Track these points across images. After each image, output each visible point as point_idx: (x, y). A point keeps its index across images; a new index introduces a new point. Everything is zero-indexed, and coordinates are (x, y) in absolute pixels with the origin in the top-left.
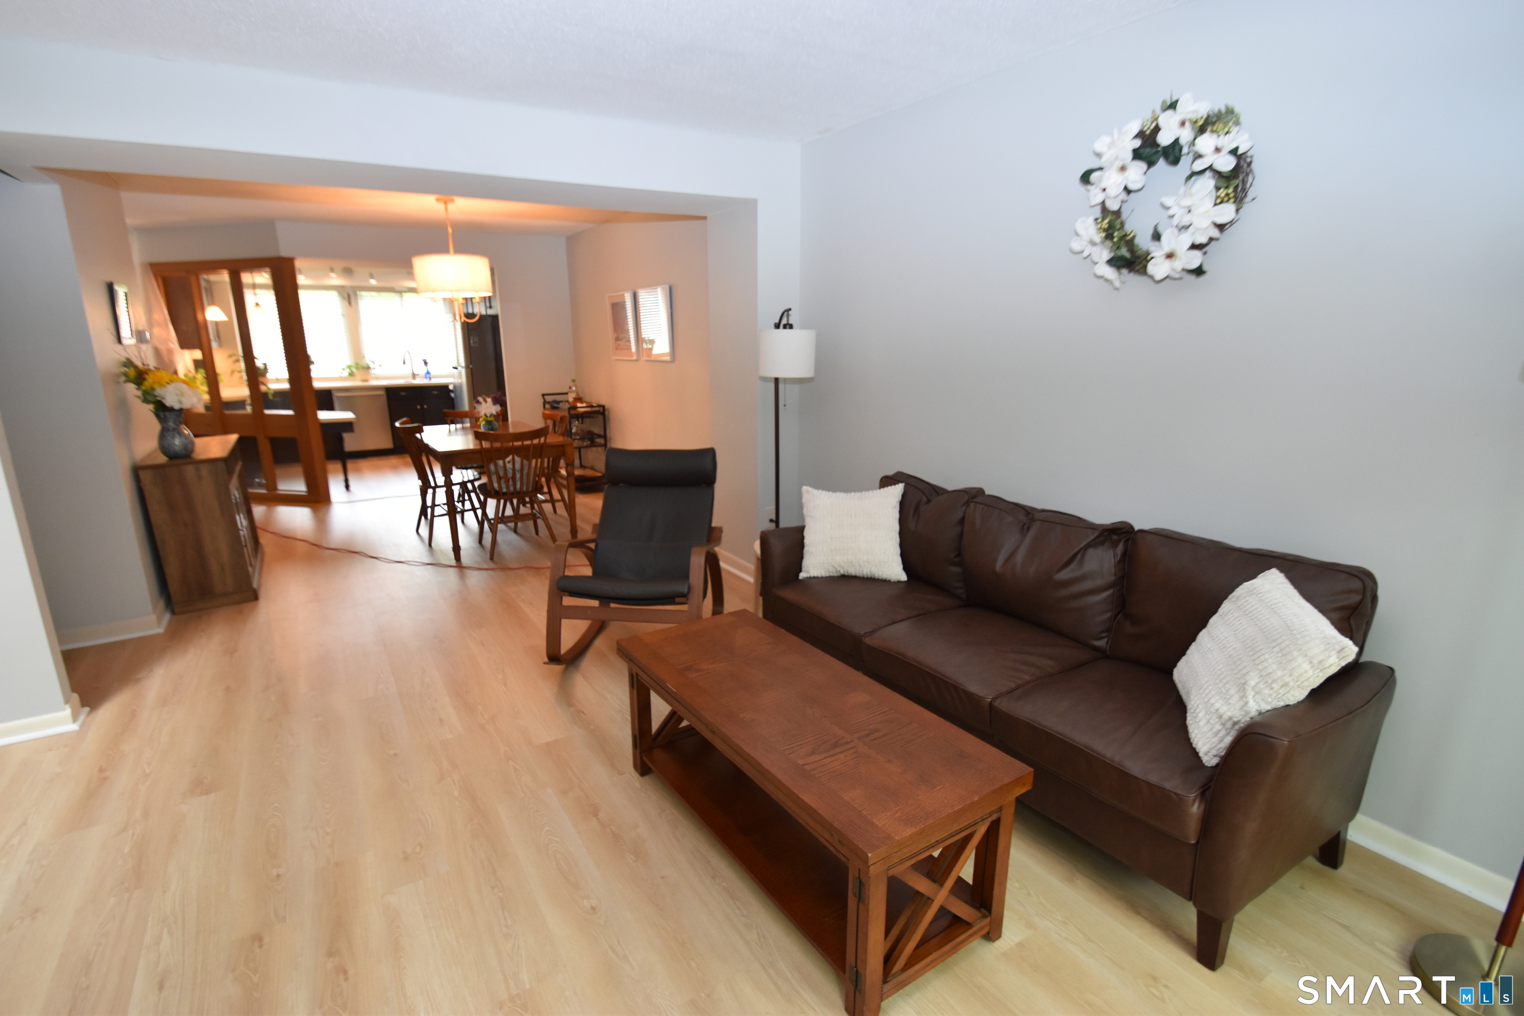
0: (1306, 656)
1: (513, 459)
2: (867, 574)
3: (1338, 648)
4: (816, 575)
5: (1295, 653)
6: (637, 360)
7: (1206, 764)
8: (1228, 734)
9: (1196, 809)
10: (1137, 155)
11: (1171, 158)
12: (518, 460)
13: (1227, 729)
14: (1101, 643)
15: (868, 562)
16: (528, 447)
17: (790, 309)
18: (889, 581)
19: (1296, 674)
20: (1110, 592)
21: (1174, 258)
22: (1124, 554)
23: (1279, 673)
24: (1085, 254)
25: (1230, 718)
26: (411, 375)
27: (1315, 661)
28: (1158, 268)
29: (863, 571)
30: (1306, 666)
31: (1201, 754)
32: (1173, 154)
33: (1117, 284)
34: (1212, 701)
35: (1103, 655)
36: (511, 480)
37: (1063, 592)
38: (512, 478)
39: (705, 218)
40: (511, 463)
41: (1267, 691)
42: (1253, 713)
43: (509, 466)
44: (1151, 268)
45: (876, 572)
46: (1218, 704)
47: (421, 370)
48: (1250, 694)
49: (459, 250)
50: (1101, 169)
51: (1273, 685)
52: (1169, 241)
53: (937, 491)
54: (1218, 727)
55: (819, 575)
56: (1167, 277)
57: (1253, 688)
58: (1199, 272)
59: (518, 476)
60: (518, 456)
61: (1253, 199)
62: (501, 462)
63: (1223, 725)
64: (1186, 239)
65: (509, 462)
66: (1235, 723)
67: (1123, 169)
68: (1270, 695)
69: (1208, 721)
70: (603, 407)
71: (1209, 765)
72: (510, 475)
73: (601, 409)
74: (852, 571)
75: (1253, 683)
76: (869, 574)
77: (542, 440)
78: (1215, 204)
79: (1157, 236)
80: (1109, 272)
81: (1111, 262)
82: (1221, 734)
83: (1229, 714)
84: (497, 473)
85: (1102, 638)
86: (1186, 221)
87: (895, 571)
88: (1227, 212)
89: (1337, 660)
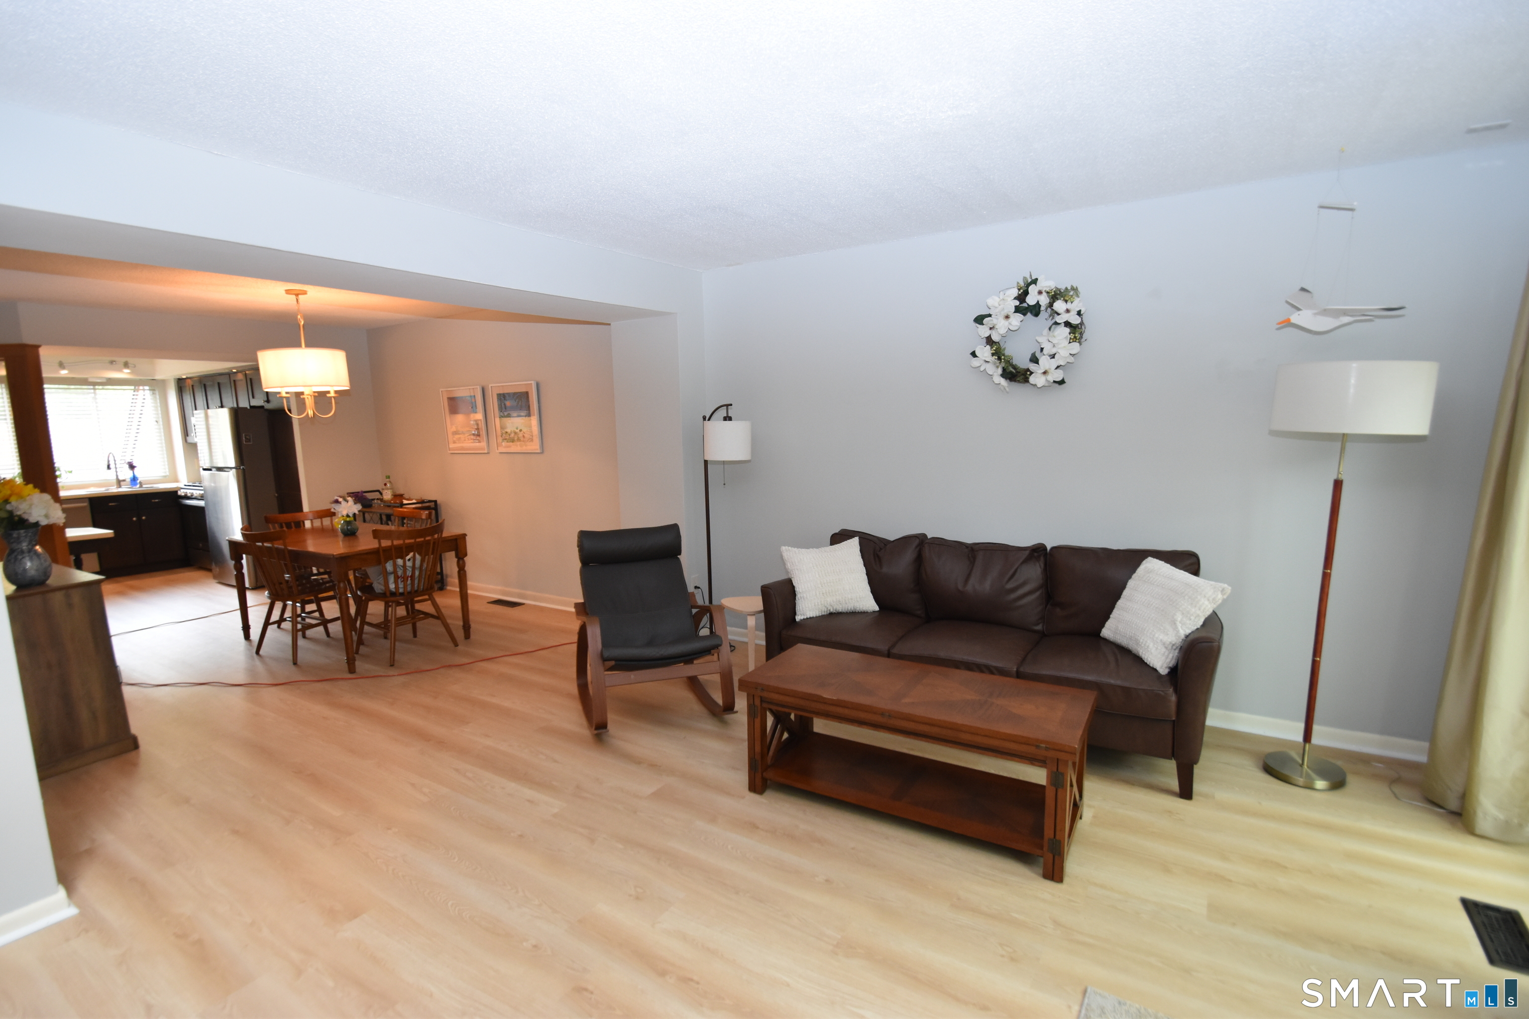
0: (1205, 597)
1: (414, 556)
2: (851, 609)
3: (1221, 589)
4: (811, 616)
5: (1199, 597)
6: (488, 453)
7: (1163, 674)
8: (1170, 653)
9: (1173, 698)
10: (1018, 310)
11: (1034, 312)
12: (418, 557)
13: (1169, 650)
14: (1039, 627)
15: (851, 599)
16: (428, 542)
17: (731, 405)
18: (867, 612)
19: (1202, 608)
20: (1038, 594)
21: (1047, 374)
22: (1045, 565)
23: (1193, 610)
24: (982, 369)
25: (1170, 643)
26: (115, 481)
27: (1211, 599)
28: (1037, 379)
29: (848, 607)
30: (1207, 603)
31: (1158, 669)
32: (1035, 310)
33: (1007, 389)
34: (1157, 636)
35: (1043, 635)
36: (409, 579)
37: (1013, 596)
38: (411, 577)
39: (610, 324)
40: (411, 560)
41: (1188, 622)
42: (1183, 637)
43: (409, 564)
44: (1032, 379)
45: (858, 606)
46: (1162, 637)
47: (126, 474)
48: (1179, 625)
49: (310, 344)
50: (990, 315)
51: (1191, 617)
52: (1045, 362)
53: (884, 542)
54: (1164, 650)
55: (814, 616)
56: (1043, 386)
57: (1180, 622)
58: (1062, 382)
59: (417, 573)
60: (420, 554)
61: (1086, 340)
62: (400, 562)
63: (1166, 648)
64: (1054, 363)
65: (409, 560)
66: (1173, 645)
67: (1007, 317)
68: (1190, 624)
69: (1157, 648)
70: (435, 502)
71: (1164, 674)
72: (409, 573)
73: (432, 505)
74: (840, 608)
75: (1179, 619)
76: (852, 608)
77: (436, 536)
78: (1070, 343)
79: (1035, 360)
80: (1003, 382)
81: (1003, 376)
82: (1166, 654)
83: (1170, 640)
84: (395, 572)
85: (1038, 624)
86: (1053, 351)
87: (870, 604)
88: (1075, 347)
89: (1222, 596)
